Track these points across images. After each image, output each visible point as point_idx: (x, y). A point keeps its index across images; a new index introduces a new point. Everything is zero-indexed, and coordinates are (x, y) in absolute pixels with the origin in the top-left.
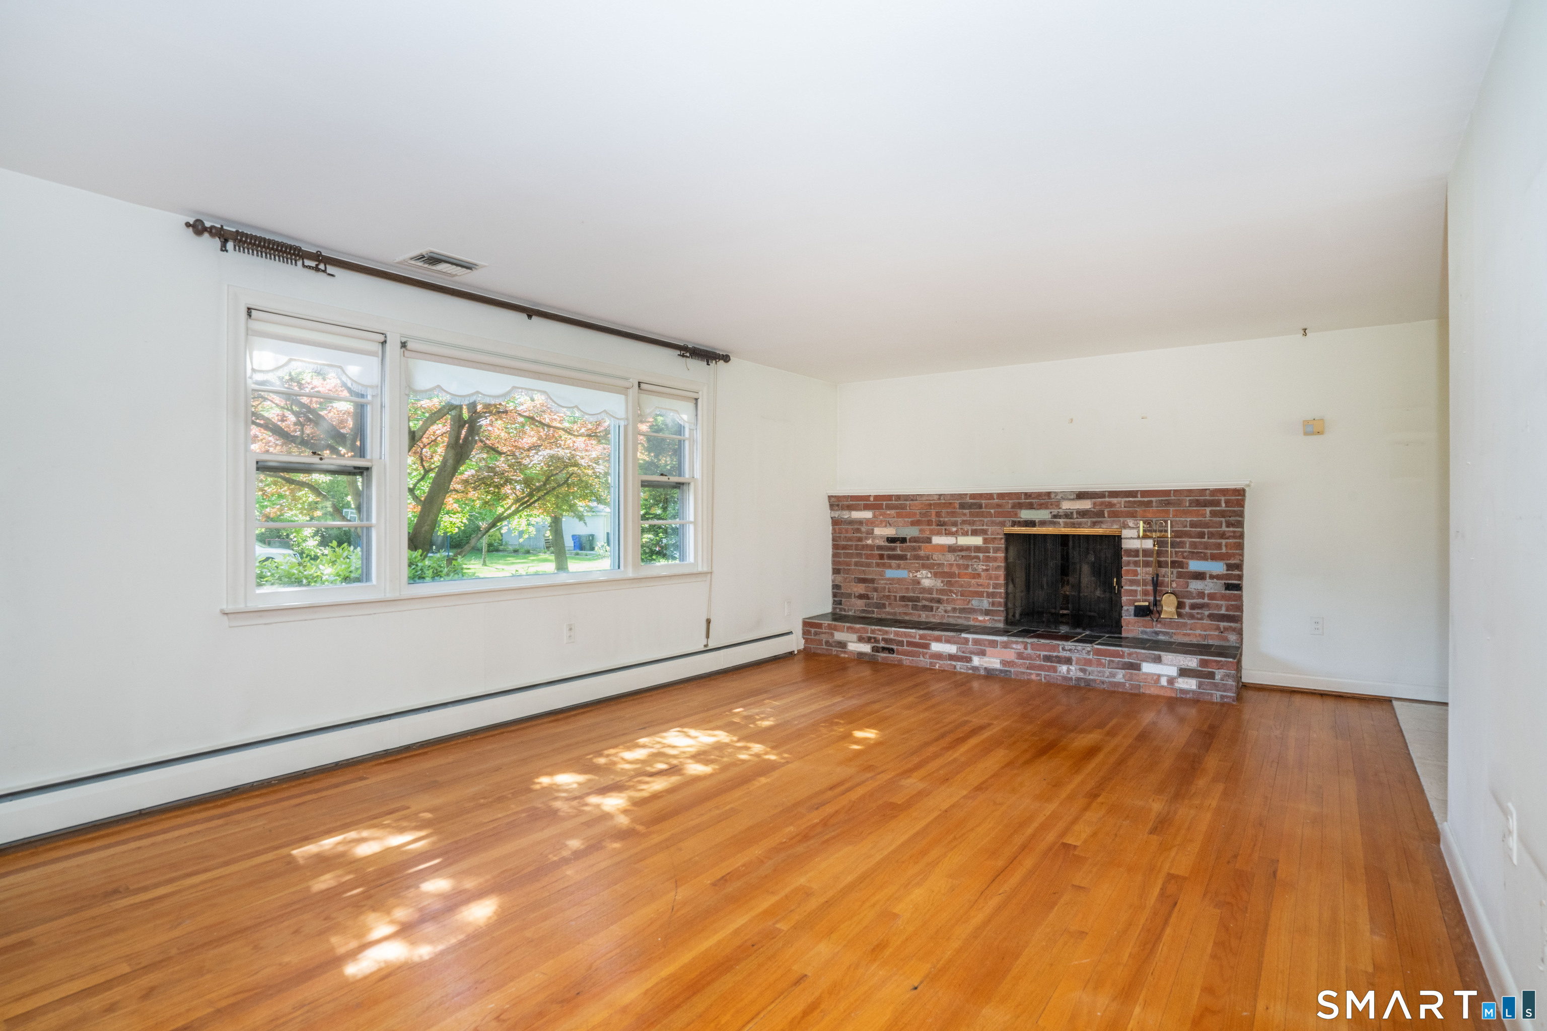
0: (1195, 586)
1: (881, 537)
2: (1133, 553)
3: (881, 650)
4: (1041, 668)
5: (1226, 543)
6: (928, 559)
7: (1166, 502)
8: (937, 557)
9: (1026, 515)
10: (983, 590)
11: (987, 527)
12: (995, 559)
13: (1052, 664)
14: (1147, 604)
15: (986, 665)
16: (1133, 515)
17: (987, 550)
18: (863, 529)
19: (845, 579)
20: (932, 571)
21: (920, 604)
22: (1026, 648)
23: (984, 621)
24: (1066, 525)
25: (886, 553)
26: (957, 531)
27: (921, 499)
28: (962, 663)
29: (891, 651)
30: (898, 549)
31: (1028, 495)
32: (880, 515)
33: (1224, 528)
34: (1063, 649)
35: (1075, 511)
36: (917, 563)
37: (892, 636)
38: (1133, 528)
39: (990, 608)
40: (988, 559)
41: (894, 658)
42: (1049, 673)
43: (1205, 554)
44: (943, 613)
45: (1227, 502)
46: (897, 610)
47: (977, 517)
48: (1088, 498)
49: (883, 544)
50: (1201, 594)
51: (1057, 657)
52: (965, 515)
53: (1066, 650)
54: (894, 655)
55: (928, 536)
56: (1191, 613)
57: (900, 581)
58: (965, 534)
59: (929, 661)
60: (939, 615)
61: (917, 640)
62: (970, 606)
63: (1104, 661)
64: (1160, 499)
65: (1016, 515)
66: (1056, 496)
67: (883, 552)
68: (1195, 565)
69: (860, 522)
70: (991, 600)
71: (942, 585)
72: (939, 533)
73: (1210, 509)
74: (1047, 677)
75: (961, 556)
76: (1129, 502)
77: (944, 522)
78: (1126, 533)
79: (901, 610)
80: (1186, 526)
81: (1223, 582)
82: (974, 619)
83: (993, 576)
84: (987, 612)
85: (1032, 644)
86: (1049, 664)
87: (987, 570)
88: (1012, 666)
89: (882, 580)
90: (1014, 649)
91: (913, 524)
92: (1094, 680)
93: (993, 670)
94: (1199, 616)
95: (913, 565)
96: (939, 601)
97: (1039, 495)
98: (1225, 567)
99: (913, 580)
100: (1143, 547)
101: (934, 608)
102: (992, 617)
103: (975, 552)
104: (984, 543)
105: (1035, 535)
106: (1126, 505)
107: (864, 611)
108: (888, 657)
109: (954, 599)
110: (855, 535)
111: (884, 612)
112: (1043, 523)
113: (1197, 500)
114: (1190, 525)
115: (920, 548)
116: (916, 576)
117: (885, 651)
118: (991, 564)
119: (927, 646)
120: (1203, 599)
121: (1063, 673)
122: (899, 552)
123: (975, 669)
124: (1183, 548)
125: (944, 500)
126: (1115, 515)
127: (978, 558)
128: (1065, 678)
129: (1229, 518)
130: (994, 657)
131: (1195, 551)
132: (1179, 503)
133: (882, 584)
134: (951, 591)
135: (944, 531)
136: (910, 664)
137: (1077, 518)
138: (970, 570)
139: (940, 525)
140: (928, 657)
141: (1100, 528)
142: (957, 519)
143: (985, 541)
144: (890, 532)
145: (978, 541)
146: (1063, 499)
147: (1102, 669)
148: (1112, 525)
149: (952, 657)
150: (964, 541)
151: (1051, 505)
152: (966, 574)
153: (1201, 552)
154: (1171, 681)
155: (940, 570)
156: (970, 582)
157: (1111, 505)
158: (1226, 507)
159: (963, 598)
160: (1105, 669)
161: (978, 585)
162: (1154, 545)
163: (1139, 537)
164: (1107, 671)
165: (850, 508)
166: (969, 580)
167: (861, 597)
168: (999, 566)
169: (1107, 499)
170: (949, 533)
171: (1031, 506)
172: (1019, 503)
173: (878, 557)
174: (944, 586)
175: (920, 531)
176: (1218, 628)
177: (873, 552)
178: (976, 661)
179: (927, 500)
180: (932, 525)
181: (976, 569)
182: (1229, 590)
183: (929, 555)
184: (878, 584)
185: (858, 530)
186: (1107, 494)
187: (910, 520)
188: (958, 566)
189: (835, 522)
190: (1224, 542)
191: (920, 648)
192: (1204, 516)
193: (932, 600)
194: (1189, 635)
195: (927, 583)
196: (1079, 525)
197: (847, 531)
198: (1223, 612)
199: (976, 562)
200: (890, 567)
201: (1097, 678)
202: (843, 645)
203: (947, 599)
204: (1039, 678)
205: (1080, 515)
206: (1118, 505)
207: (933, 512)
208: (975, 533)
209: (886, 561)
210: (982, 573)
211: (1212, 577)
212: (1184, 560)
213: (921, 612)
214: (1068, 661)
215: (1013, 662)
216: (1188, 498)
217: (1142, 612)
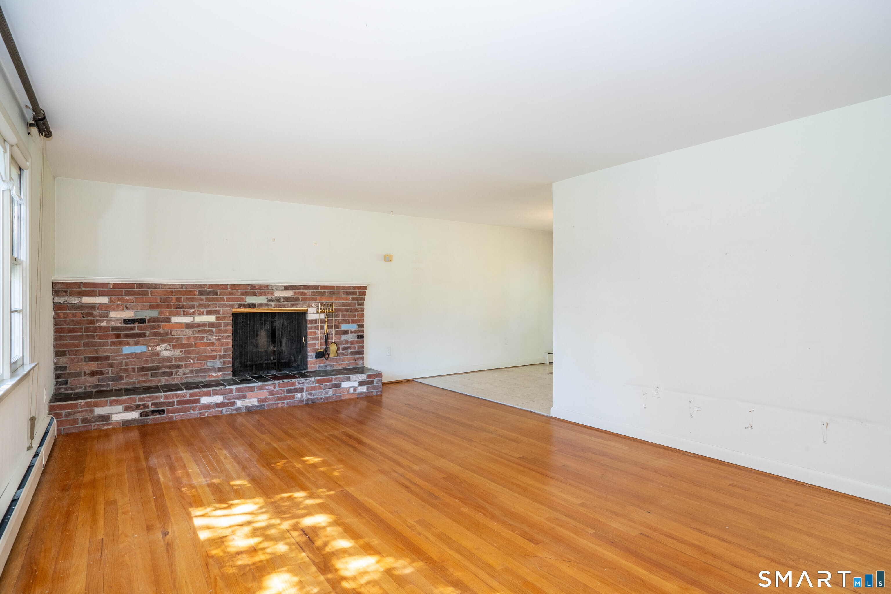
0: (344, 337)
1: (118, 319)
2: (314, 322)
3: (150, 413)
4: (285, 398)
5: (358, 314)
6: (167, 334)
7: (332, 292)
8: (176, 333)
9: (249, 300)
10: (216, 354)
11: (219, 309)
12: (226, 331)
13: (292, 394)
14: (322, 350)
15: (246, 405)
16: (314, 300)
17: (219, 325)
18: (97, 313)
19: (72, 360)
20: (171, 344)
21: (160, 371)
22: (275, 388)
23: (218, 376)
24: (276, 306)
25: (122, 332)
26: (194, 312)
27: (164, 288)
28: (227, 408)
29: (162, 412)
30: (136, 329)
31: (253, 287)
32: (118, 301)
33: (357, 307)
34: (299, 383)
35: (282, 297)
36: (157, 339)
37: (162, 400)
38: (314, 307)
39: (222, 366)
40: (220, 331)
41: (165, 417)
42: (290, 401)
43: (349, 320)
44: (182, 375)
45: (360, 293)
46: (136, 380)
47: (212, 302)
48: (291, 290)
49: (119, 325)
50: (347, 342)
51: (295, 389)
52: (202, 300)
53: (301, 384)
54: (165, 415)
55: (168, 317)
56: (342, 352)
57: (137, 355)
58: (202, 314)
59: (198, 412)
60: (178, 377)
61: (188, 398)
62: (205, 367)
63: (322, 386)
64: (329, 290)
65: (243, 300)
66: (272, 288)
67: (119, 332)
68: (344, 327)
69: (93, 307)
70: (222, 360)
71: (181, 354)
72: (178, 314)
73: (352, 296)
74: (289, 403)
75: (197, 331)
76: (314, 292)
77: (183, 306)
78: (310, 310)
79: (140, 379)
80: (340, 306)
81: (356, 334)
82: (209, 376)
83: (224, 343)
84: (220, 370)
85: (279, 384)
86: (290, 394)
87: (219, 339)
88: (266, 401)
89: (120, 356)
90: (267, 389)
91: (152, 307)
92: (317, 398)
93: (252, 407)
94: (346, 354)
95: (152, 341)
96: (178, 367)
97: (261, 287)
98: (357, 327)
99: (152, 353)
100: (320, 318)
101: (174, 373)
102: (223, 373)
103: (209, 327)
104: (217, 320)
105: (254, 313)
106: (312, 294)
107: (97, 386)
108: (158, 417)
109: (191, 364)
110: (85, 318)
111: (121, 384)
112: (260, 305)
113: (347, 292)
114: (342, 305)
115: (159, 327)
116: (156, 349)
117: (154, 414)
118: (222, 335)
119: (197, 401)
120: (348, 344)
121: (299, 398)
122: (137, 331)
123: (239, 409)
124: (339, 317)
125: (186, 288)
126: (305, 300)
127: (212, 331)
128: (300, 401)
129: (359, 301)
130: (252, 397)
131: (344, 319)
132: (338, 293)
133: (119, 359)
134: (189, 358)
135: (182, 313)
136: (181, 419)
137: (284, 302)
138: (205, 340)
139: (178, 308)
140: (198, 409)
141: (296, 307)
142: (194, 303)
143: (218, 318)
144: (129, 314)
145: (212, 319)
146: (276, 290)
147: (321, 391)
148: (303, 306)
149: (219, 405)
150: (199, 319)
151: (268, 293)
152: (202, 344)
153: (347, 319)
154: (355, 389)
155: (179, 342)
156: (206, 349)
157: (304, 294)
158: (359, 295)
159: (199, 362)
160: (322, 391)
161: (212, 351)
162: (326, 317)
163: (318, 312)
164: (324, 391)
165: (81, 294)
166: (204, 348)
167: (93, 374)
168: (228, 336)
169: (302, 290)
170: (186, 314)
171: (254, 294)
172: (246, 292)
173: (113, 337)
174: (182, 355)
175: (159, 313)
176: (354, 359)
177: (109, 333)
178: (239, 403)
179: (170, 288)
180: (171, 308)
181: (210, 339)
182: (359, 338)
183: (168, 332)
184: (115, 360)
185: (90, 314)
186: (302, 287)
187: (149, 304)
188: (195, 338)
189: (57, 307)
190: (356, 313)
191: (191, 404)
192: (349, 300)
193: (171, 367)
194: (341, 364)
195: (165, 354)
196: (284, 306)
197: (74, 315)
198: (356, 350)
199: (210, 334)
200: (128, 344)
201: (318, 397)
202: (105, 418)
203: (185, 364)
204: (283, 405)
205: (285, 299)
206: (308, 294)
207: (174, 298)
208: (209, 313)
209: (122, 339)
210: (215, 342)
211: (352, 332)
212: (339, 324)
213: (161, 378)
214: (302, 390)
215: (266, 398)
216: (342, 291)
217: (320, 355)
